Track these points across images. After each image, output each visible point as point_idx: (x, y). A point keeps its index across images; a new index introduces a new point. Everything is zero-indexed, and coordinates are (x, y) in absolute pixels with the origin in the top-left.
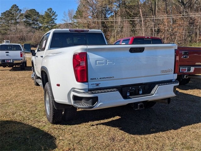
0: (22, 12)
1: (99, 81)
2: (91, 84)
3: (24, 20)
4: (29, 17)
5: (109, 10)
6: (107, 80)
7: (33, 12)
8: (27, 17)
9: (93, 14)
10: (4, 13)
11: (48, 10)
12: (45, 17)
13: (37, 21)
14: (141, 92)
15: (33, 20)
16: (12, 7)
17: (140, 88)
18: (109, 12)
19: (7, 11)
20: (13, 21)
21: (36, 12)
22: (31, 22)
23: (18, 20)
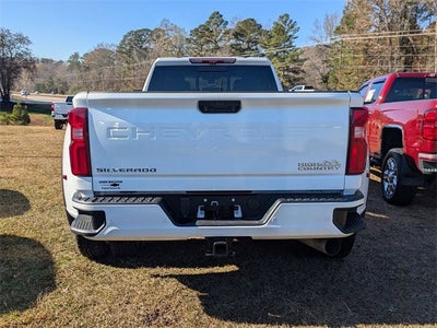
0: (228, 27)
1: (118, 176)
2: (99, 182)
3: (233, 41)
4: (242, 35)
5: (426, 10)
6: (139, 176)
7: (251, 24)
8: (237, 35)
9: (381, 21)
10: (196, 30)
11: (281, 17)
12: (274, 34)
13: (256, 43)
14: (238, 214)
15: (248, 42)
16: (212, 18)
17: (236, 203)
18: (425, 14)
19: (201, 26)
20: (212, 46)
21: (256, 25)
22: (245, 46)
23: (220, 44)
